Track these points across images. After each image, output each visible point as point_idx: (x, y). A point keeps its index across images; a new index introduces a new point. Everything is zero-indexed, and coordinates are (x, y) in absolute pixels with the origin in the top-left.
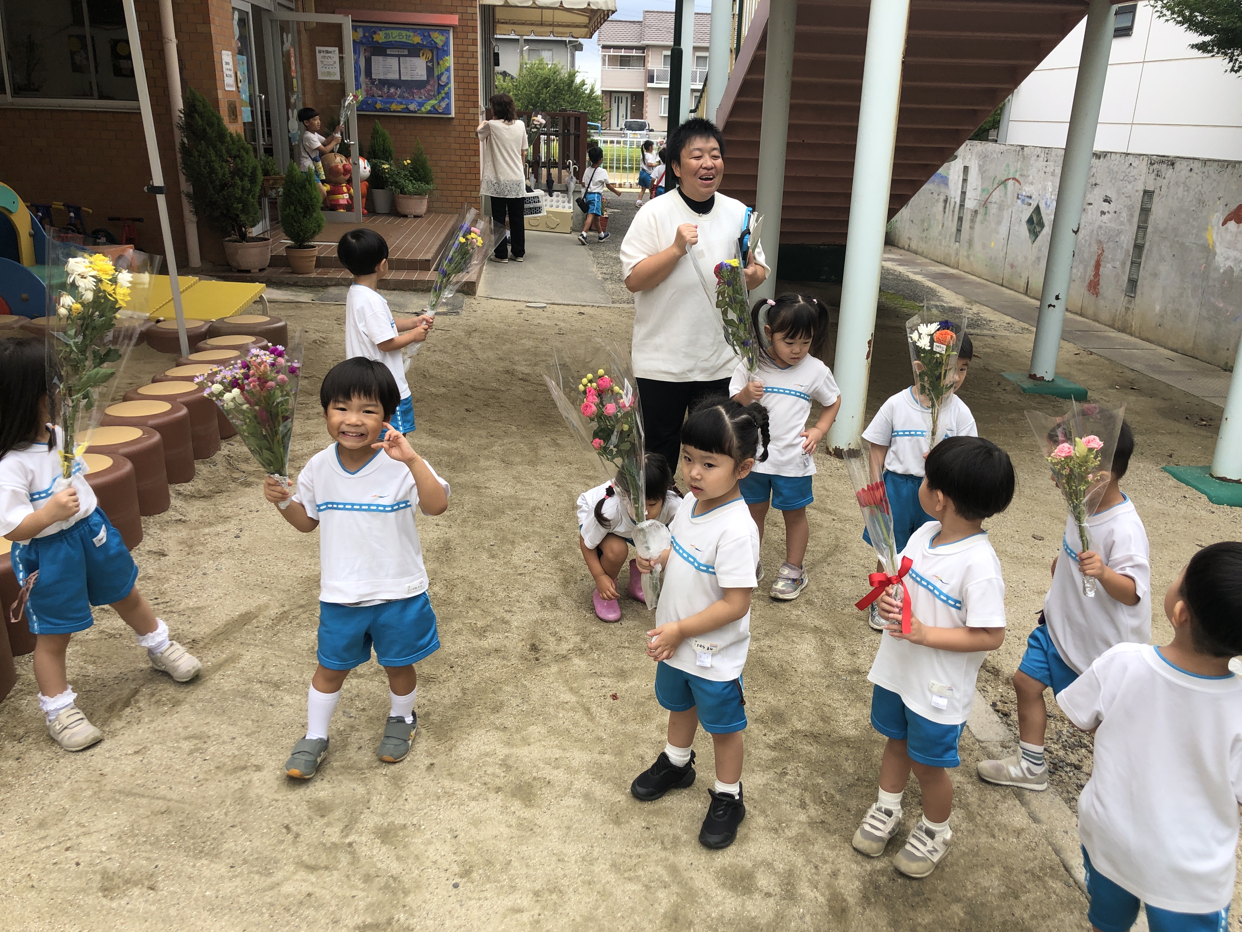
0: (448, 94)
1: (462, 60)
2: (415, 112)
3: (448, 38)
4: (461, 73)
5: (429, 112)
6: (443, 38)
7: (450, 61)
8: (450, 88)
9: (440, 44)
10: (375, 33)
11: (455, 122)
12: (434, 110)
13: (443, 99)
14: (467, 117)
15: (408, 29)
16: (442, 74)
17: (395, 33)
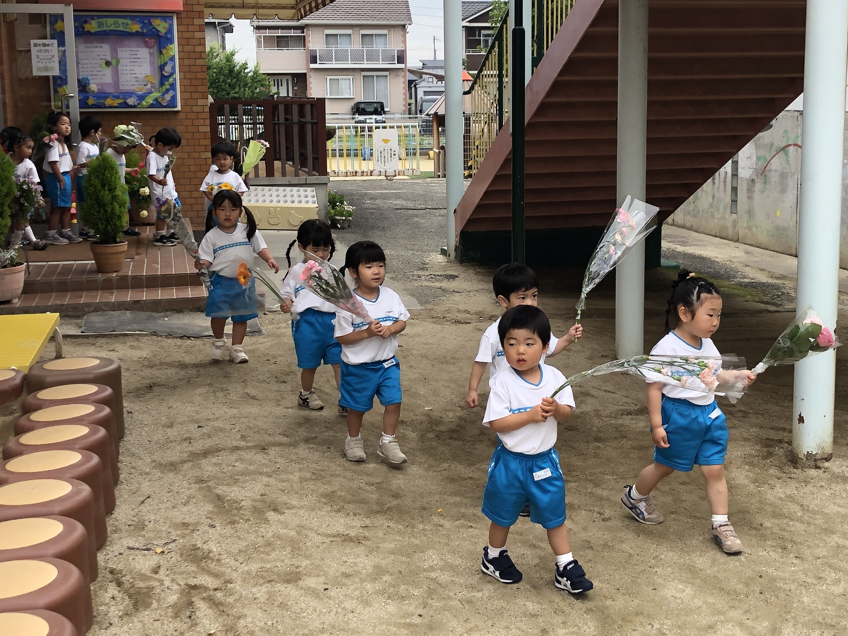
0: (173, 86)
1: (187, 48)
2: (135, 107)
3: (171, 25)
4: (187, 62)
5: (151, 106)
6: (167, 25)
7: (174, 49)
8: (175, 80)
9: (163, 31)
10: (86, 22)
11: (182, 116)
12: (157, 103)
13: (167, 91)
14: (195, 109)
15: (125, 17)
16: (168, 63)
17: (110, 21)
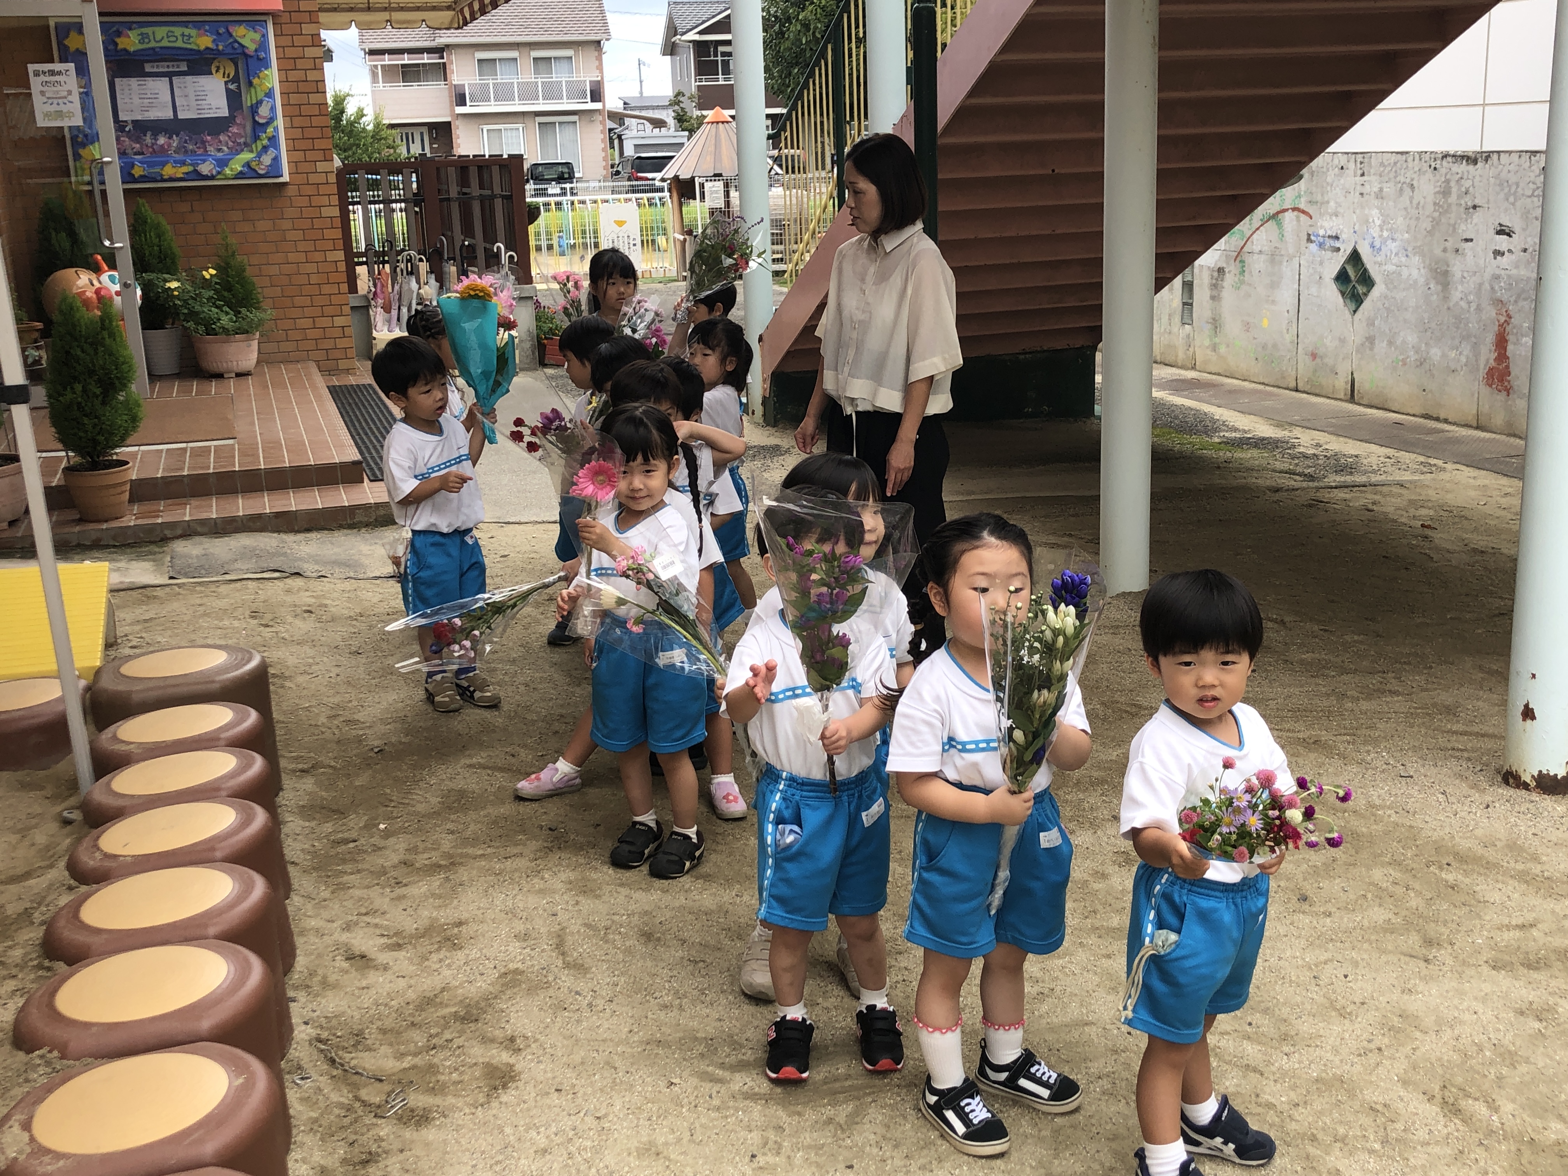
0: (274, 141)
1: (294, 75)
2: (212, 178)
3: (264, 36)
4: (294, 99)
5: (240, 175)
6: (257, 37)
7: (272, 78)
8: (276, 129)
9: (251, 47)
10: (119, 34)
11: (291, 191)
12: (250, 170)
13: (265, 149)
14: (313, 178)
15: (185, 24)
16: (259, 102)
17: (161, 32)
